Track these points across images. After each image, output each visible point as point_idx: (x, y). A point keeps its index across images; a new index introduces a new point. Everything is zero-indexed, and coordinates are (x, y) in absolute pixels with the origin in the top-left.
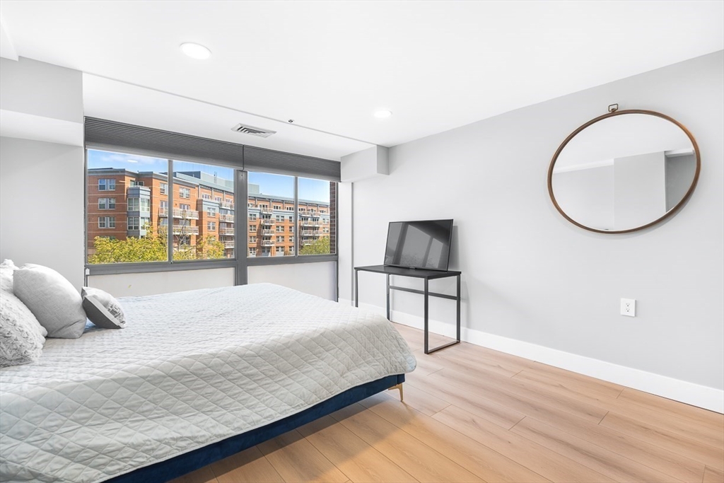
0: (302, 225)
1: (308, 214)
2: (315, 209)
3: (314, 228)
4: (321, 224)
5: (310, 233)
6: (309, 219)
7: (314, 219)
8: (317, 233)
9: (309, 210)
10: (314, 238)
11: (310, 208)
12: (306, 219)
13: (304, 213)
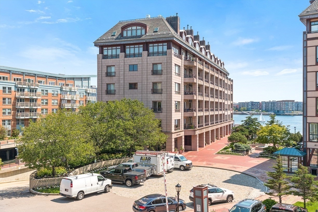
0: (17, 96)
1: (25, 85)
2: (31, 78)
3: (32, 100)
4: (39, 96)
5: (27, 106)
6: (26, 90)
7: (32, 91)
8: (35, 106)
9: (26, 80)
10: (31, 110)
11: (27, 78)
12: (22, 90)
13: (20, 84)
